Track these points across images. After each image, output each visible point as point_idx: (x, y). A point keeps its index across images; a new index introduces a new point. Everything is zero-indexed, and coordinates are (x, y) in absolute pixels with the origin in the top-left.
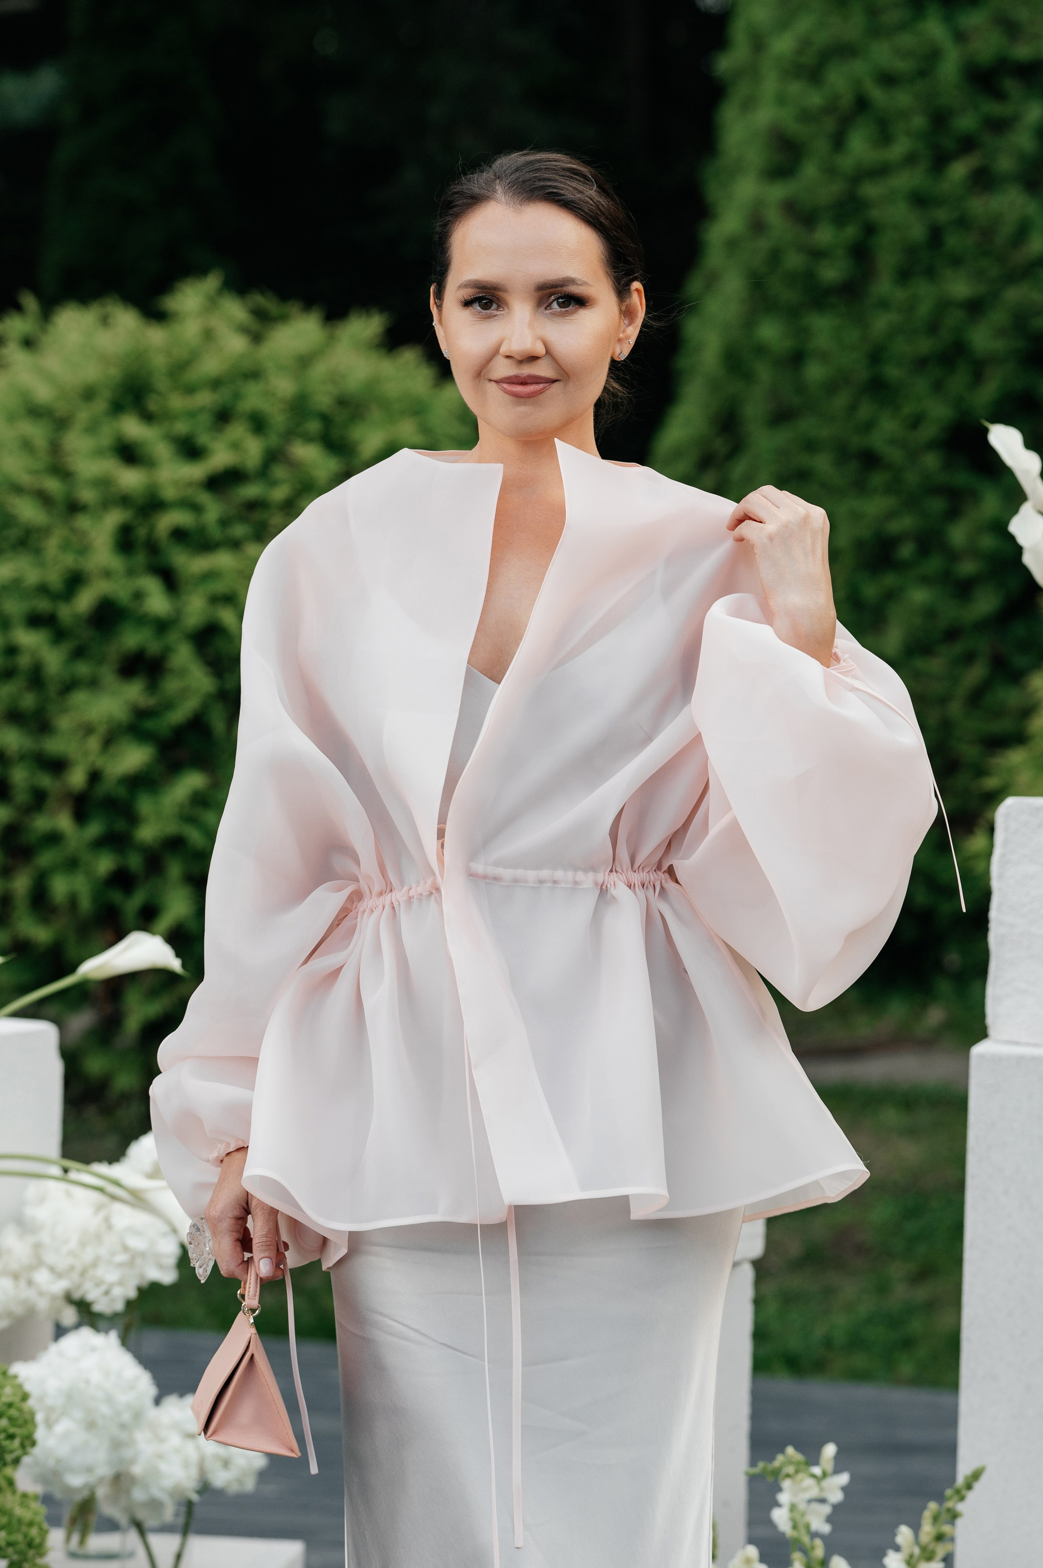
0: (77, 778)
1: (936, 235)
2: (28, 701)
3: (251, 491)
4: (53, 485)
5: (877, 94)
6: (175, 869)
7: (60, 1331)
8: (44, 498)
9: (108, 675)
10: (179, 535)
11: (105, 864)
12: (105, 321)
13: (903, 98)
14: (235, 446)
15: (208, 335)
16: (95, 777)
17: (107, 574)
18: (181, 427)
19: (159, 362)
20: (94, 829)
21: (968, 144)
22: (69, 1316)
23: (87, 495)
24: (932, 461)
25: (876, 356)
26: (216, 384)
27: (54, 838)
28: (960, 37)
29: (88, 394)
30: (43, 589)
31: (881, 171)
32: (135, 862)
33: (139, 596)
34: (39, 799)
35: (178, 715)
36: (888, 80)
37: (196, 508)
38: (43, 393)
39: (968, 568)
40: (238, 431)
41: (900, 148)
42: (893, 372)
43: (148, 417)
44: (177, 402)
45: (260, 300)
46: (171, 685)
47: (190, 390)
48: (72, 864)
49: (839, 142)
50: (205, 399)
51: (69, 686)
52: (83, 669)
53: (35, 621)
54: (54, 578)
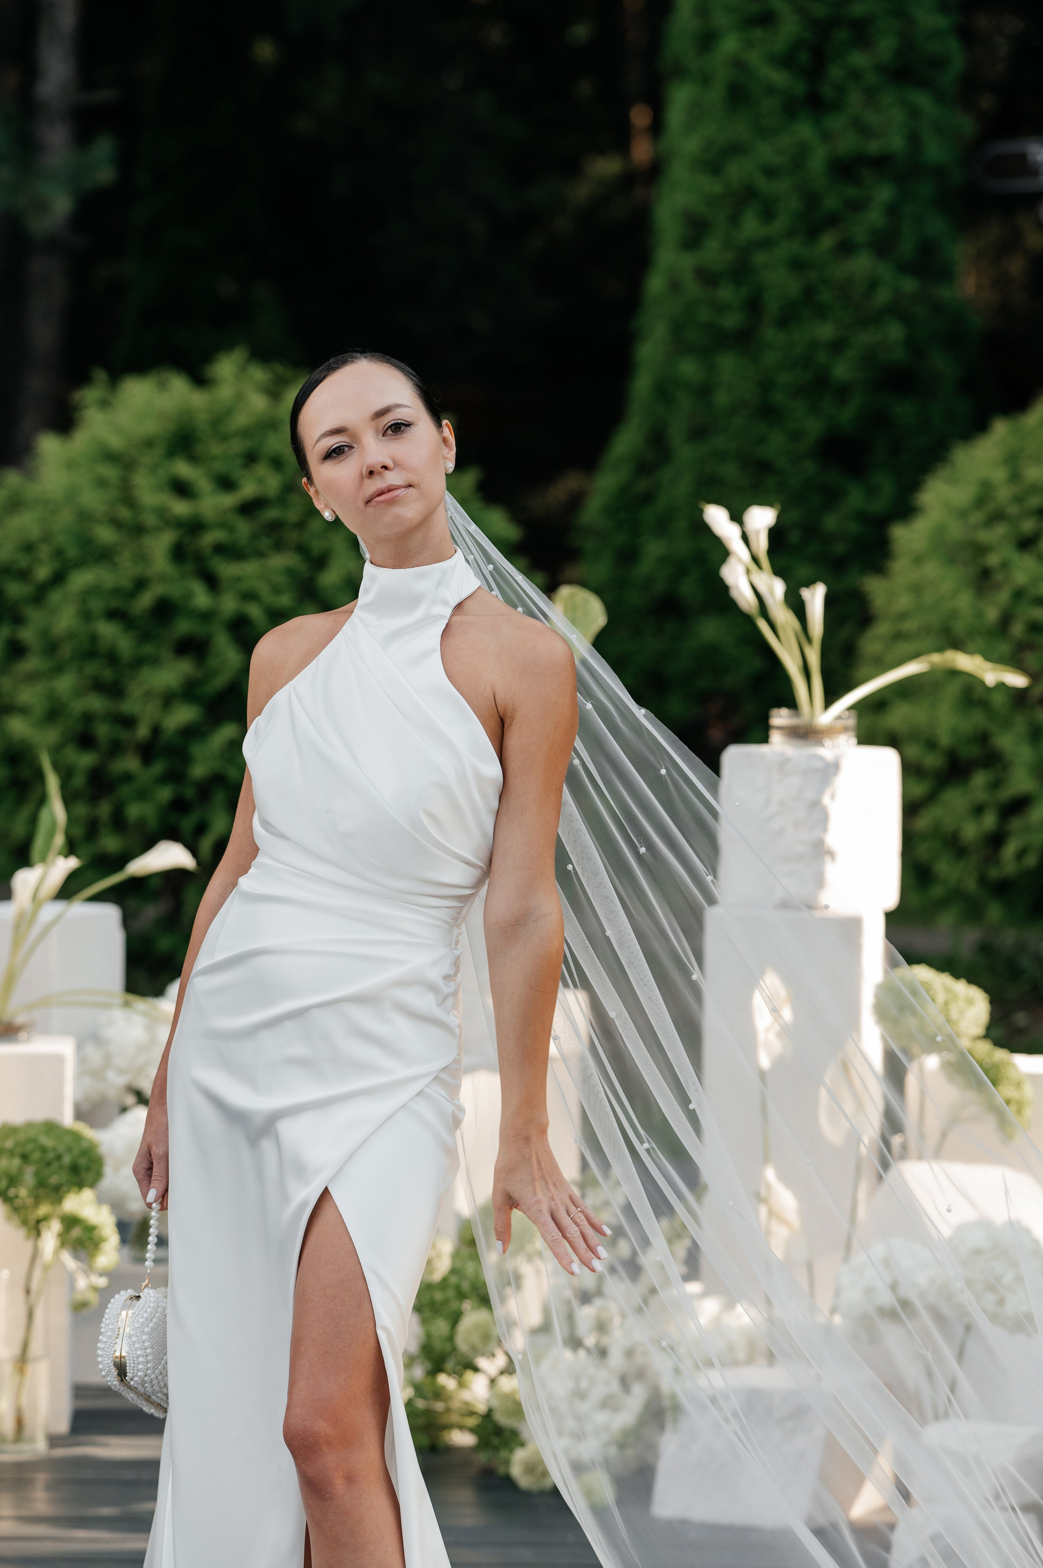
0: (143, 731)
1: (809, 292)
2: (107, 674)
3: (272, 514)
4: (124, 513)
5: (764, 185)
6: (219, 797)
7: (124, 1110)
8: (117, 523)
9: (166, 653)
10: (220, 549)
11: (165, 794)
12: (162, 386)
13: (782, 186)
14: (261, 481)
15: (239, 397)
16: (156, 730)
17: (163, 578)
18: (219, 466)
19: (202, 420)
20: (158, 768)
21: (832, 221)
22: (130, 1100)
23: (150, 520)
24: (810, 467)
25: (766, 385)
26: (245, 433)
27: (127, 777)
28: (826, 136)
29: (149, 443)
30: (117, 592)
31: (765, 243)
32: (189, 792)
33: (189, 595)
34: (116, 748)
35: (219, 682)
36: (771, 172)
37: (231, 529)
38: (116, 442)
39: (840, 548)
40: (262, 470)
41: (779, 225)
42: (779, 397)
43: (193, 459)
44: (216, 449)
45: (279, 368)
46: (213, 662)
47: (224, 438)
48: (143, 795)
49: (734, 220)
50: (237, 446)
51: (138, 663)
52: (148, 649)
53: (113, 614)
54: (126, 582)
